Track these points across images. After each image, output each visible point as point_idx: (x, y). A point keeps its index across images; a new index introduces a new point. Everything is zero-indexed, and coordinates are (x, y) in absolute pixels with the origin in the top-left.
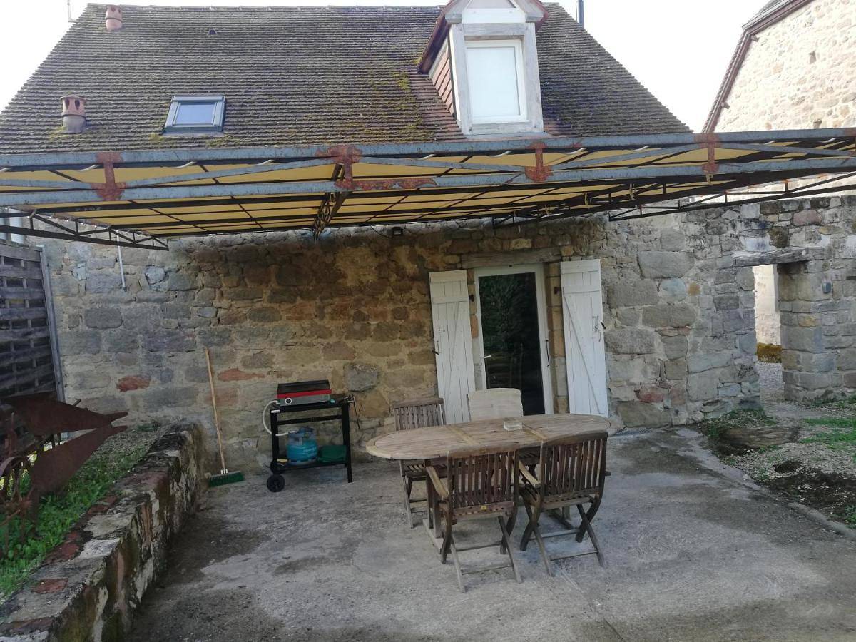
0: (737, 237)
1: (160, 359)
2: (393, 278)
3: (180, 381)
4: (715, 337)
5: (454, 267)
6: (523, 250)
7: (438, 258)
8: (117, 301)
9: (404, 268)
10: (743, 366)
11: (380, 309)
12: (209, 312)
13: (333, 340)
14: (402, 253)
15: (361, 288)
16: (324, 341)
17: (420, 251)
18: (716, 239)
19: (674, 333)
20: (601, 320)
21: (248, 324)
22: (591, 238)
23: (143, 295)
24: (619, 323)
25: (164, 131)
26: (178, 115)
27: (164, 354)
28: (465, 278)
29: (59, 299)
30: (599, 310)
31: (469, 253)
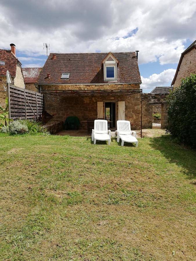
0: (150, 99)
1: (58, 111)
2: (92, 102)
3: (61, 115)
4: (144, 115)
5: (101, 101)
6: (113, 99)
7: (99, 100)
8: (53, 103)
9: (93, 101)
10: (150, 121)
11: (89, 107)
12: (65, 106)
13: (82, 111)
14: (93, 99)
15: (87, 103)
16: (81, 111)
17: (97, 98)
18: (146, 99)
19: (137, 114)
20: (124, 111)
21: (70, 108)
22: (124, 98)
23: (56, 102)
24: (128, 112)
25: (61, 79)
26: (63, 76)
27: (59, 111)
28: (103, 103)
29: (46, 102)
30: (124, 110)
31: (104, 99)
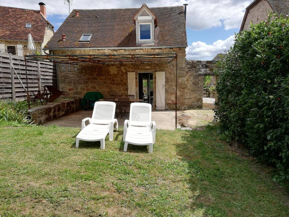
0: (200, 69)
1: (76, 85)
2: (120, 73)
3: (79, 90)
4: (192, 91)
5: (133, 71)
6: (148, 69)
7: (130, 69)
8: (69, 74)
9: (123, 71)
10: (199, 98)
11: (117, 79)
12: (85, 77)
13: (108, 85)
14: (122, 68)
15: (114, 74)
16: (106, 85)
17: (126, 68)
18: (194, 69)
19: (182, 89)
20: (164, 85)
21: (92, 80)
22: (164, 67)
23: (74, 73)
24: (169, 86)
25: (80, 41)
27: (76, 84)
28: (135, 74)
29: (59, 73)
30: (164, 83)
31: (136, 69)
